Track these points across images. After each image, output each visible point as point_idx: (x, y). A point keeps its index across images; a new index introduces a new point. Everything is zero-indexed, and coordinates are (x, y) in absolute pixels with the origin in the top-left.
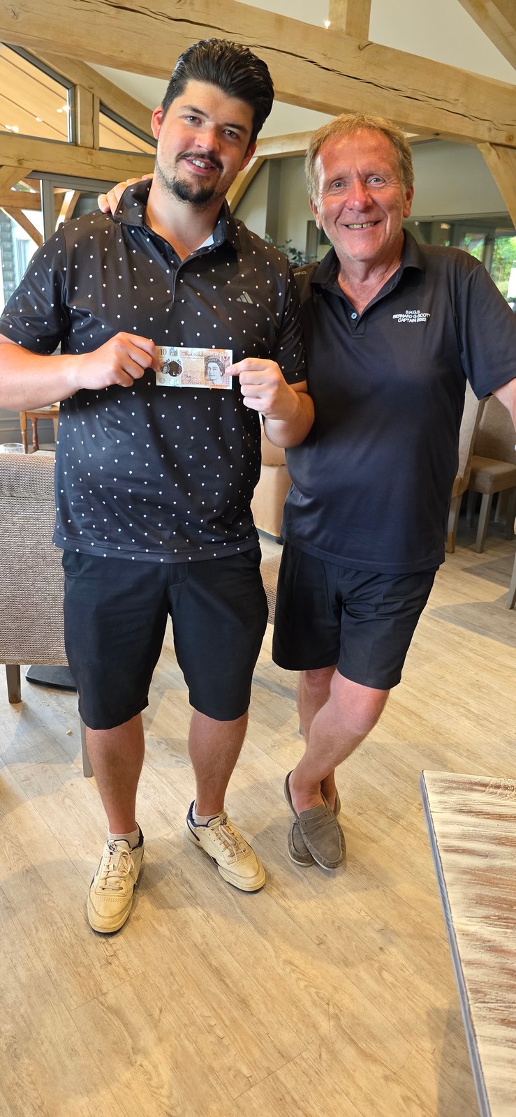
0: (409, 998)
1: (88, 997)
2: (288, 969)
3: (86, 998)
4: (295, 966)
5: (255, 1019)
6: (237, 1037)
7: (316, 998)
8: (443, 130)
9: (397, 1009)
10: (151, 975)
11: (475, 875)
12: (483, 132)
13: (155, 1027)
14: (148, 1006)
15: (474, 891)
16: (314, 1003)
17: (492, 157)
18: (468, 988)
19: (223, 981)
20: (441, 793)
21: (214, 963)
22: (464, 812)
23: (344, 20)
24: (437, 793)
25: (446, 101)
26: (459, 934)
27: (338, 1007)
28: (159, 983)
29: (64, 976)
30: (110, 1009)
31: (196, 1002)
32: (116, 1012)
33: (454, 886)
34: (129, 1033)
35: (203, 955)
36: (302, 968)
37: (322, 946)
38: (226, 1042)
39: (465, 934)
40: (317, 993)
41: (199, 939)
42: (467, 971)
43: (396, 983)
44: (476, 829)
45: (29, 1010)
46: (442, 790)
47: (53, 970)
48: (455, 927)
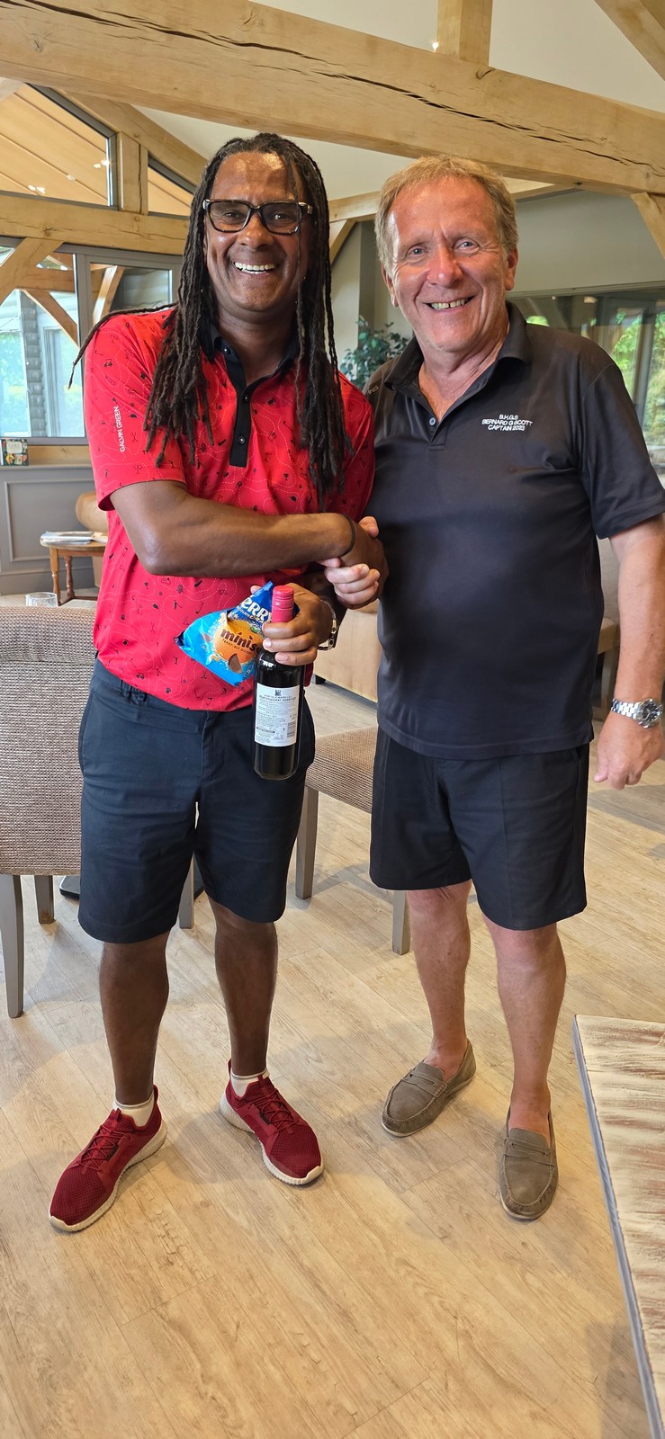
0: (561, 1309)
1: (144, 1307)
2: (402, 1272)
3: (141, 1308)
4: (412, 1267)
5: (360, 1337)
6: (338, 1361)
7: (440, 1309)
8: (586, 177)
9: (546, 1324)
10: (224, 1278)
11: (646, 1155)
12: (639, 180)
13: (230, 1347)
14: (222, 1320)
15: (647, 1176)
16: (437, 1316)
17: (650, 210)
18: (640, 1308)
19: (318, 1287)
20: (600, 1045)
21: (306, 1262)
22: (631, 1071)
23: (457, 40)
24: (594, 1045)
25: (589, 141)
26: (628, 1235)
27: (468, 1320)
28: (235, 1288)
29: (113, 1279)
30: (172, 1323)
31: (284, 1314)
32: (180, 1327)
33: (619, 1171)
34: (197, 1355)
35: (292, 1252)
36: (421, 1269)
37: (446, 1241)
38: (323, 1367)
39: (636, 1235)
40: (441, 1303)
42: (639, 1286)
43: (544, 1289)
44: (647, 1093)
45: (68, 1325)
46: (601, 1041)
47: (97, 1272)
48: (622, 1226)
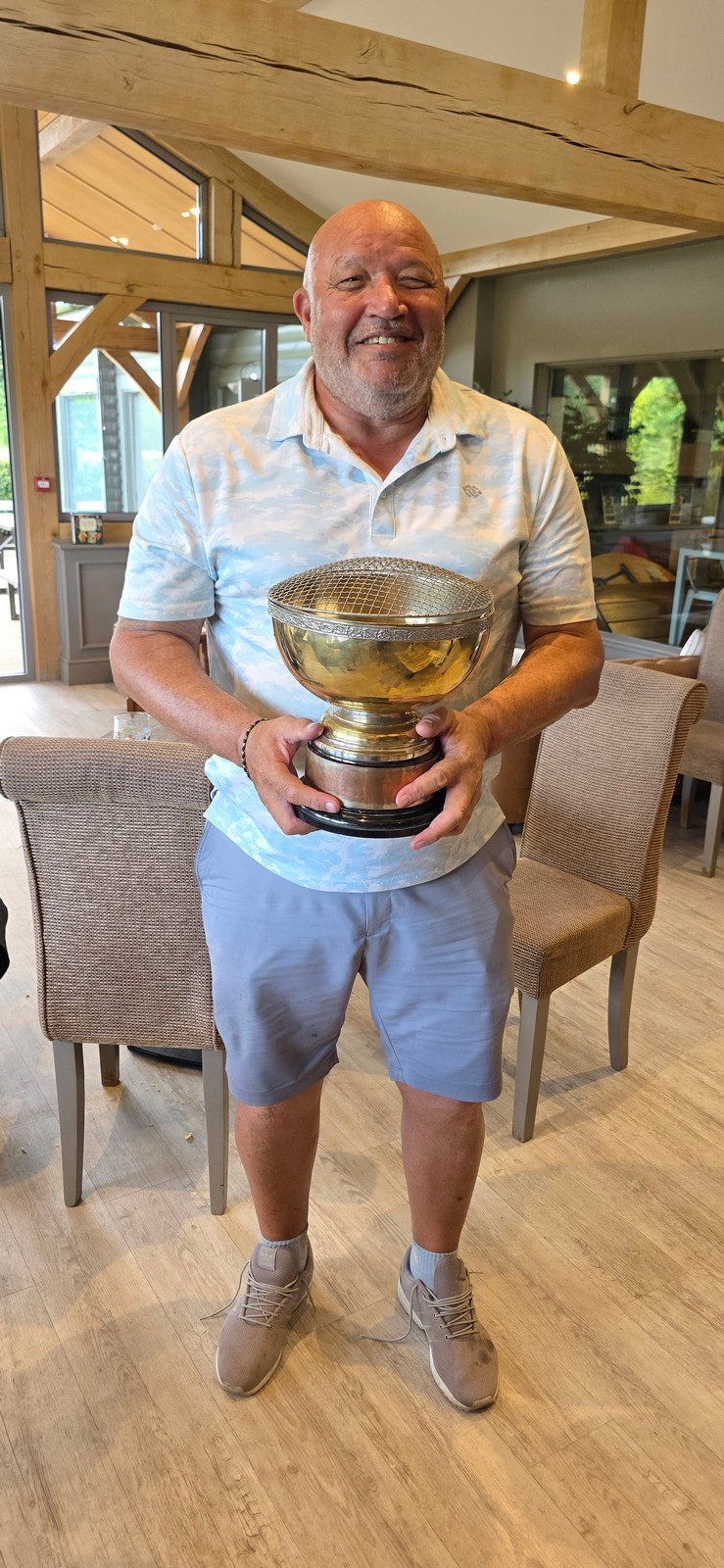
23: (603, 70)
41: (391, 1514)
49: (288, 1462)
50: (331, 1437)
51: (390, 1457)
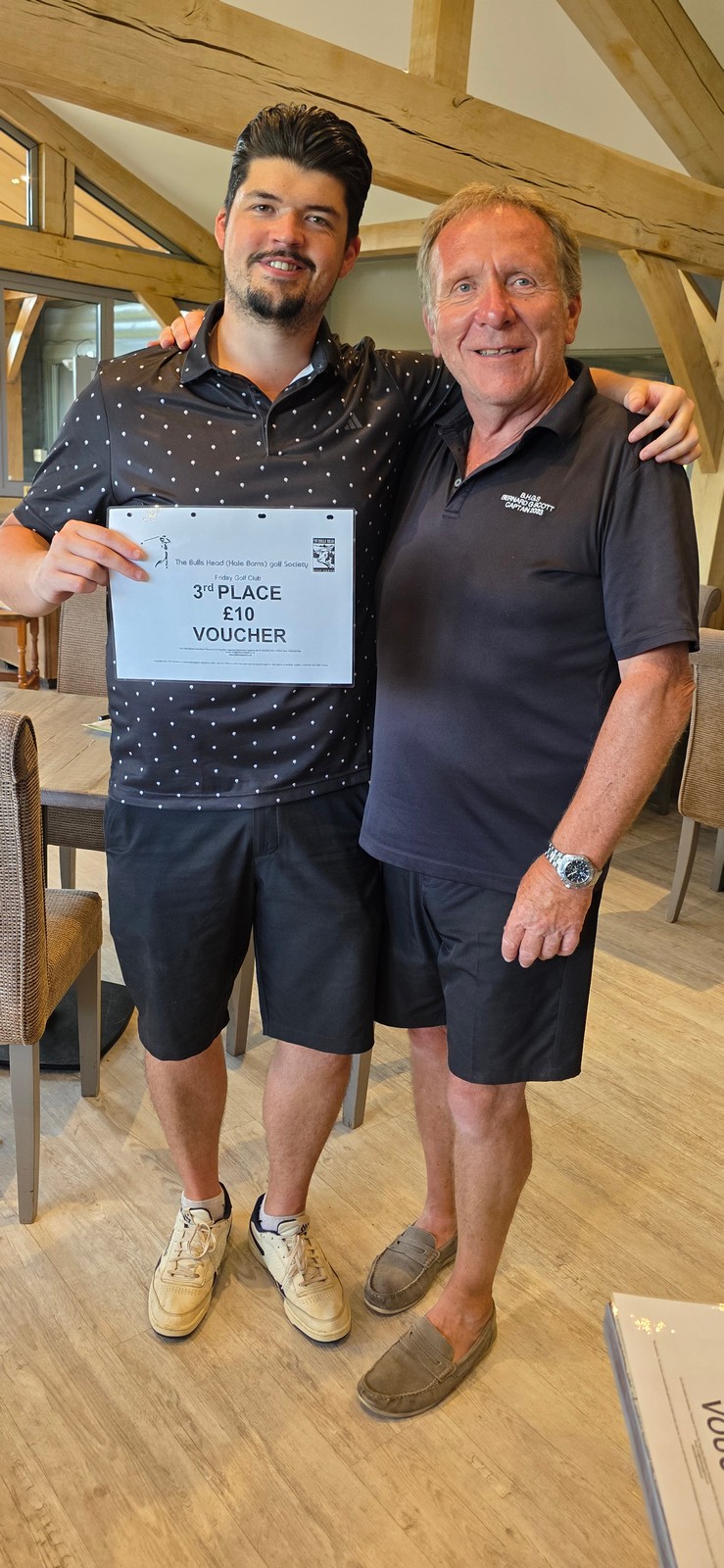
12: (628, 234)
17: (639, 270)
23: (432, 62)
25: (574, 188)
37: (413, 1532)
49: (95, 1484)
50: (144, 1452)
51: (206, 1467)
